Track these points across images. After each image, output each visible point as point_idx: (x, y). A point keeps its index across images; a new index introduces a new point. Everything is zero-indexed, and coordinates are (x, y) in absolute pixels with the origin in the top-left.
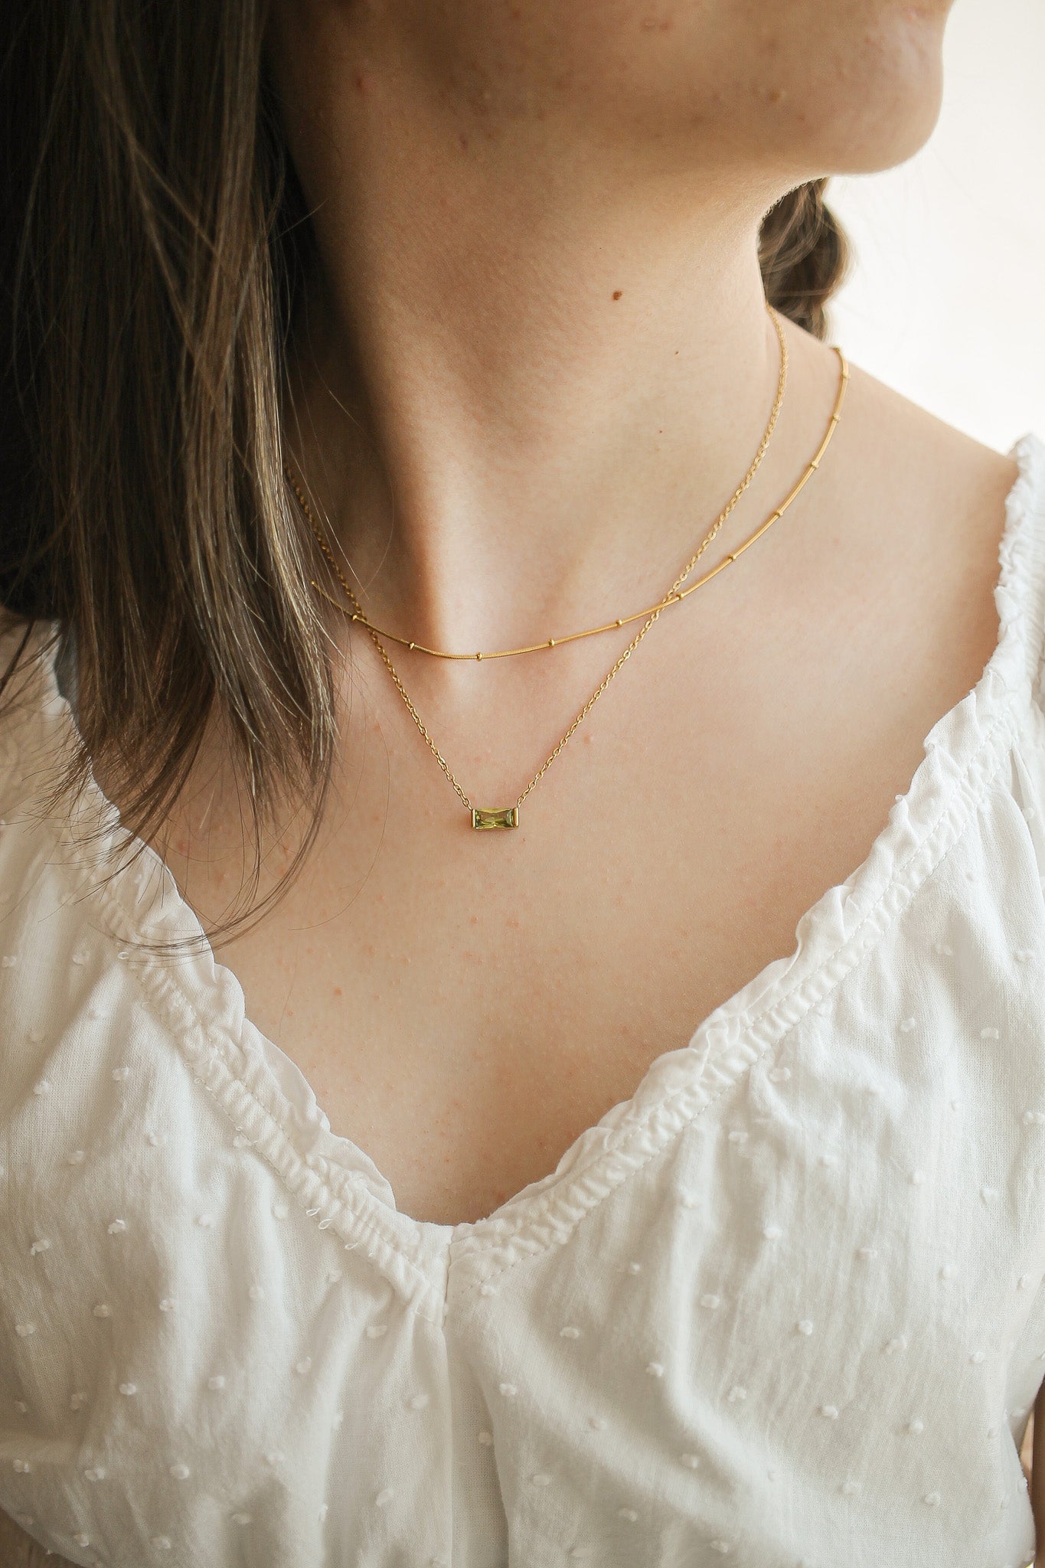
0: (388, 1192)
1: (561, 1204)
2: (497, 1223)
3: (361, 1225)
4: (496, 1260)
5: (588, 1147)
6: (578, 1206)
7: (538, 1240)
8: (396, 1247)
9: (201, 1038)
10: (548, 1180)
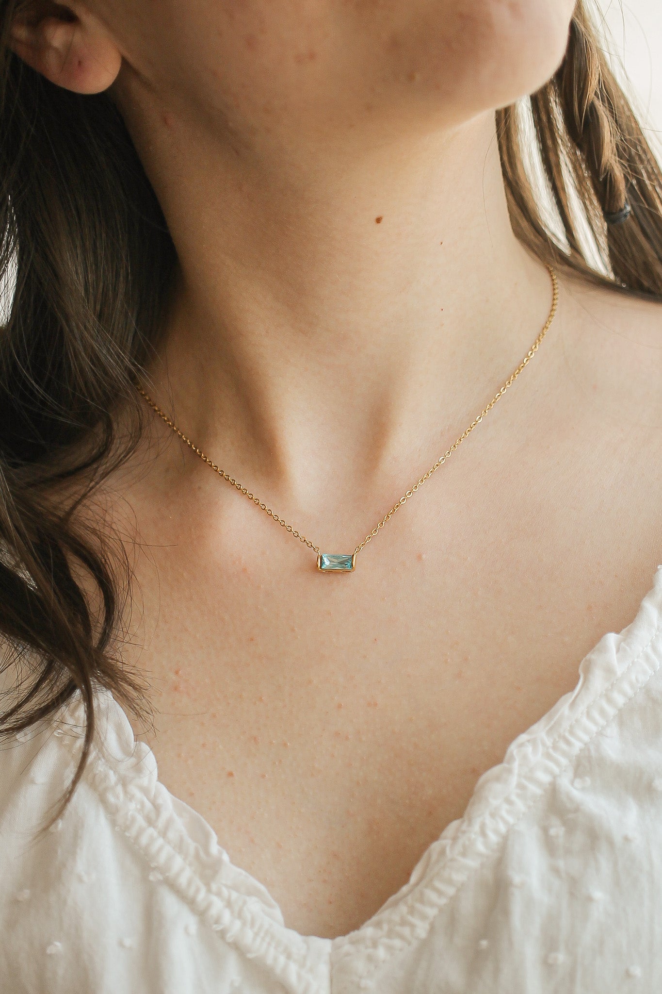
0: (278, 913)
1: (418, 906)
2: (368, 931)
3: (258, 940)
4: (370, 959)
5: (434, 857)
6: (432, 905)
7: (402, 937)
8: (289, 956)
9: (121, 796)
10: (405, 889)
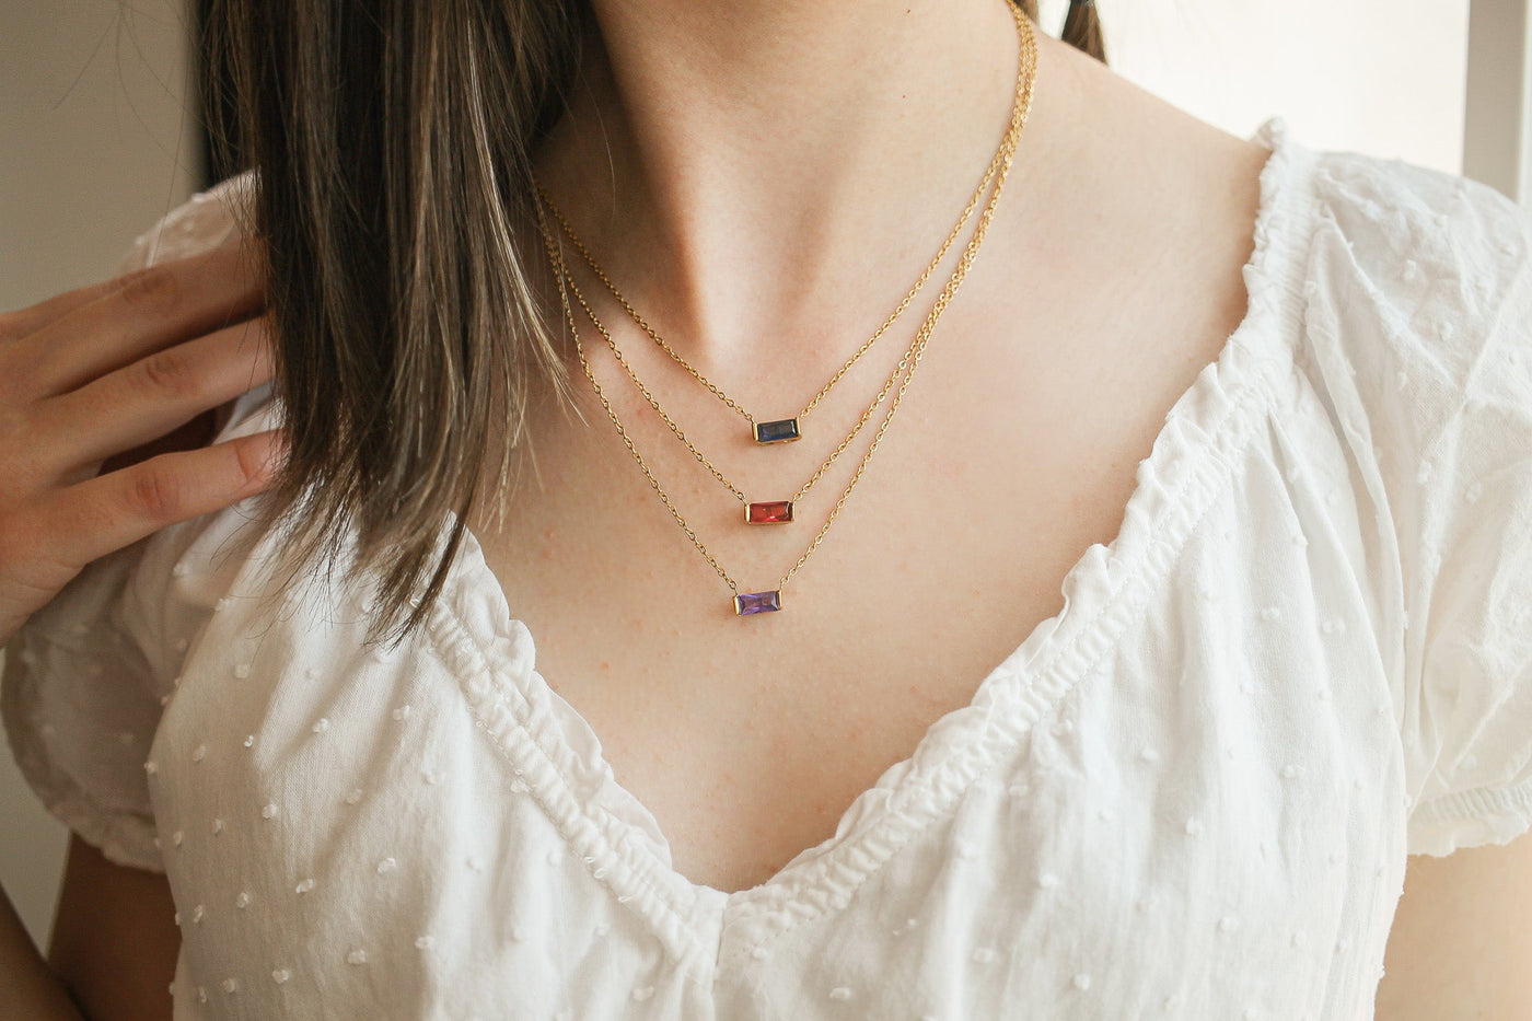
0: (666, 850)
1: (841, 868)
2: (774, 888)
3: (637, 880)
4: (771, 924)
5: (869, 809)
6: (859, 869)
7: (815, 903)
8: (671, 906)
9: (488, 684)
10: (827, 845)
